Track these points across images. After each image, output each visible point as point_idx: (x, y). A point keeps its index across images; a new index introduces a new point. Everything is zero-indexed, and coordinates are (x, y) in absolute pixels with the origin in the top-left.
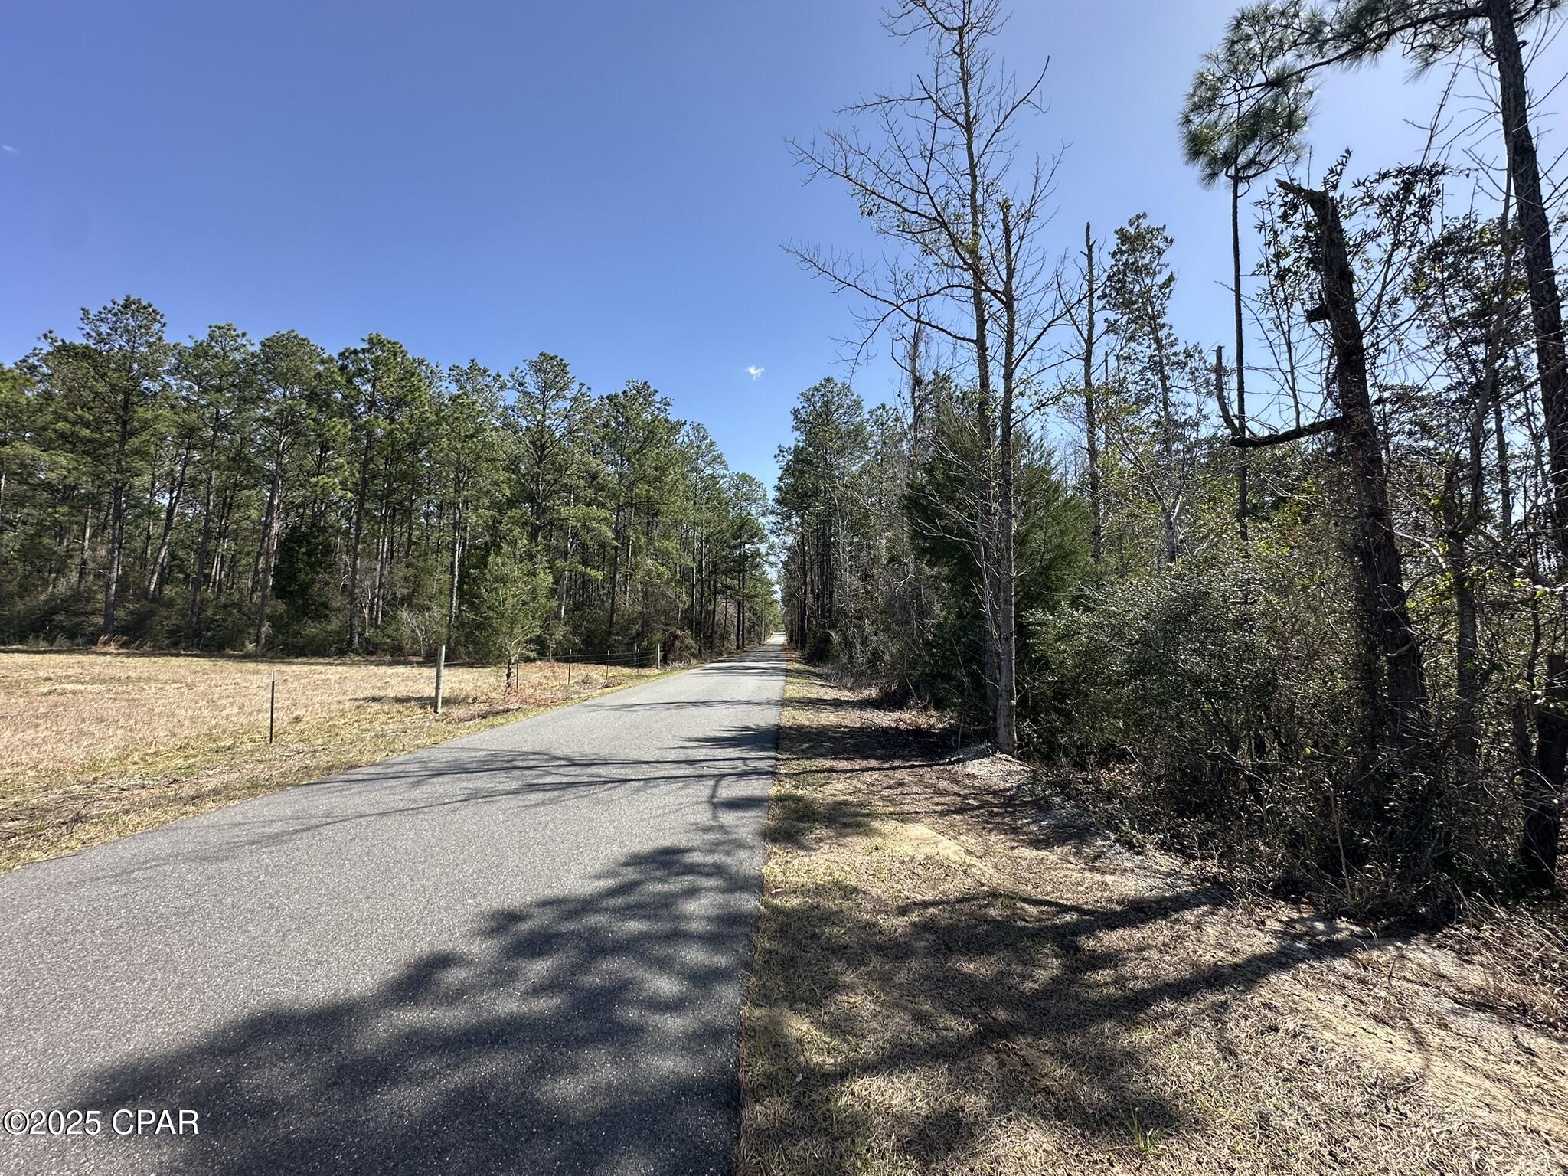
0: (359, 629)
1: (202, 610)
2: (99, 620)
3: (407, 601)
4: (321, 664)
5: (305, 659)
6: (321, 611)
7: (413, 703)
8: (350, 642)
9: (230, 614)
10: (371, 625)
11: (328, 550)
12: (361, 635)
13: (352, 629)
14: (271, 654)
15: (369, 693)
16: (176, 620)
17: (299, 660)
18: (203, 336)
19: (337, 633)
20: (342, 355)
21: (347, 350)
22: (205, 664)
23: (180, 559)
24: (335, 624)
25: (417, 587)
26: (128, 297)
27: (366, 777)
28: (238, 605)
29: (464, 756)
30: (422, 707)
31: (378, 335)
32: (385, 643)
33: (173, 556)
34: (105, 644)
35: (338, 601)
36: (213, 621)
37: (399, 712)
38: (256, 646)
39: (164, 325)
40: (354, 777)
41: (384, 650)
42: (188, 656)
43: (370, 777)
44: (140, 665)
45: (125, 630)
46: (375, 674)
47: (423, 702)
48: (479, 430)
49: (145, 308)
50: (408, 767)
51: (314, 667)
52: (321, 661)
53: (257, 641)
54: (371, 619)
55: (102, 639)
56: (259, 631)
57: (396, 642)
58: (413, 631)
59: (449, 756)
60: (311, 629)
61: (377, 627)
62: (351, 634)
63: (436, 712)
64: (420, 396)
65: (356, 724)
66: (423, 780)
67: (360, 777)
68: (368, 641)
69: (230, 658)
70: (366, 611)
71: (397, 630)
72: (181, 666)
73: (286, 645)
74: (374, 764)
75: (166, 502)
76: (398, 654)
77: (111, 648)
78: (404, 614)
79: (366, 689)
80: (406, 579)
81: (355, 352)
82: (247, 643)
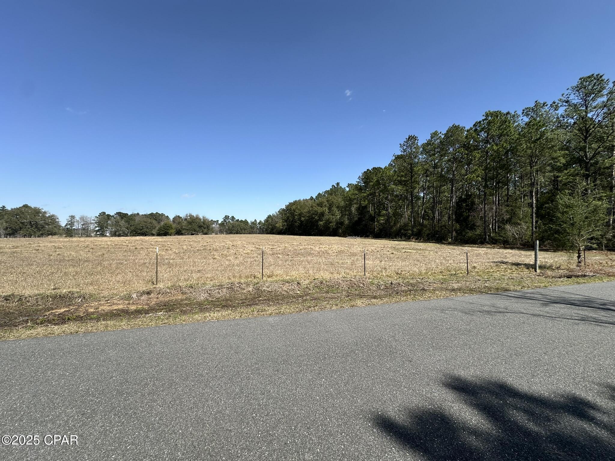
0: (488, 234)
1: (435, 228)
2: (410, 232)
3: (509, 221)
4: (475, 247)
5: (468, 245)
6: (473, 227)
7: (522, 266)
8: (485, 239)
9: (443, 229)
10: (493, 232)
11: (473, 203)
12: (489, 236)
13: (486, 234)
14: (456, 243)
15: (500, 260)
16: (428, 232)
17: (467, 245)
18: (429, 138)
19: (480, 235)
20: (474, 125)
21: (476, 123)
22: (438, 245)
23: (427, 212)
24: (478, 232)
25: (513, 214)
26: (409, 136)
27: (516, 296)
28: (445, 226)
29: (566, 296)
30: (528, 268)
31: (489, 111)
32: (500, 239)
33: (425, 211)
34: (412, 239)
35: (479, 223)
36: (438, 231)
37: (516, 269)
38: (452, 240)
39: (418, 140)
40: (510, 295)
41: (500, 242)
42: (433, 243)
43: (518, 296)
44: (422, 245)
45: (416, 235)
46: (499, 252)
47: (528, 266)
48: (543, 134)
49: (413, 137)
50: (536, 296)
51: (473, 248)
52: (475, 246)
53: (452, 238)
54: (493, 229)
55: (411, 237)
56: (452, 235)
57: (505, 239)
58: (513, 234)
59: (556, 294)
60: (470, 234)
61: (496, 232)
62: (485, 235)
63: (536, 271)
64: (510, 130)
65: (498, 272)
66: (547, 304)
67: (513, 295)
68: (492, 238)
69: (445, 244)
70: (491, 226)
71: (505, 234)
72: (431, 246)
73: (461, 240)
74: (516, 291)
75: (422, 195)
76: (506, 244)
77: (414, 240)
78: (508, 227)
79: (497, 258)
80: (507, 211)
81: (480, 122)
82: (449, 239)
